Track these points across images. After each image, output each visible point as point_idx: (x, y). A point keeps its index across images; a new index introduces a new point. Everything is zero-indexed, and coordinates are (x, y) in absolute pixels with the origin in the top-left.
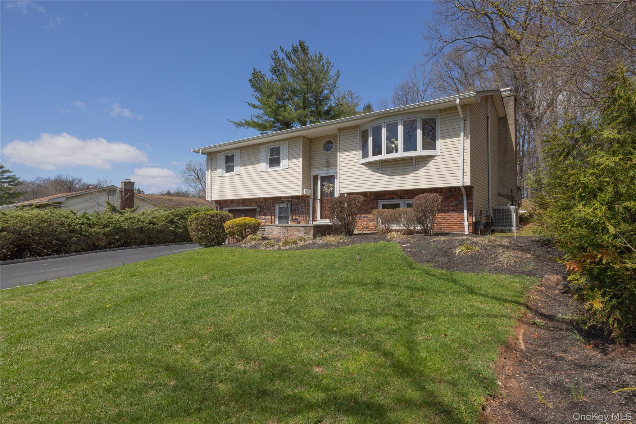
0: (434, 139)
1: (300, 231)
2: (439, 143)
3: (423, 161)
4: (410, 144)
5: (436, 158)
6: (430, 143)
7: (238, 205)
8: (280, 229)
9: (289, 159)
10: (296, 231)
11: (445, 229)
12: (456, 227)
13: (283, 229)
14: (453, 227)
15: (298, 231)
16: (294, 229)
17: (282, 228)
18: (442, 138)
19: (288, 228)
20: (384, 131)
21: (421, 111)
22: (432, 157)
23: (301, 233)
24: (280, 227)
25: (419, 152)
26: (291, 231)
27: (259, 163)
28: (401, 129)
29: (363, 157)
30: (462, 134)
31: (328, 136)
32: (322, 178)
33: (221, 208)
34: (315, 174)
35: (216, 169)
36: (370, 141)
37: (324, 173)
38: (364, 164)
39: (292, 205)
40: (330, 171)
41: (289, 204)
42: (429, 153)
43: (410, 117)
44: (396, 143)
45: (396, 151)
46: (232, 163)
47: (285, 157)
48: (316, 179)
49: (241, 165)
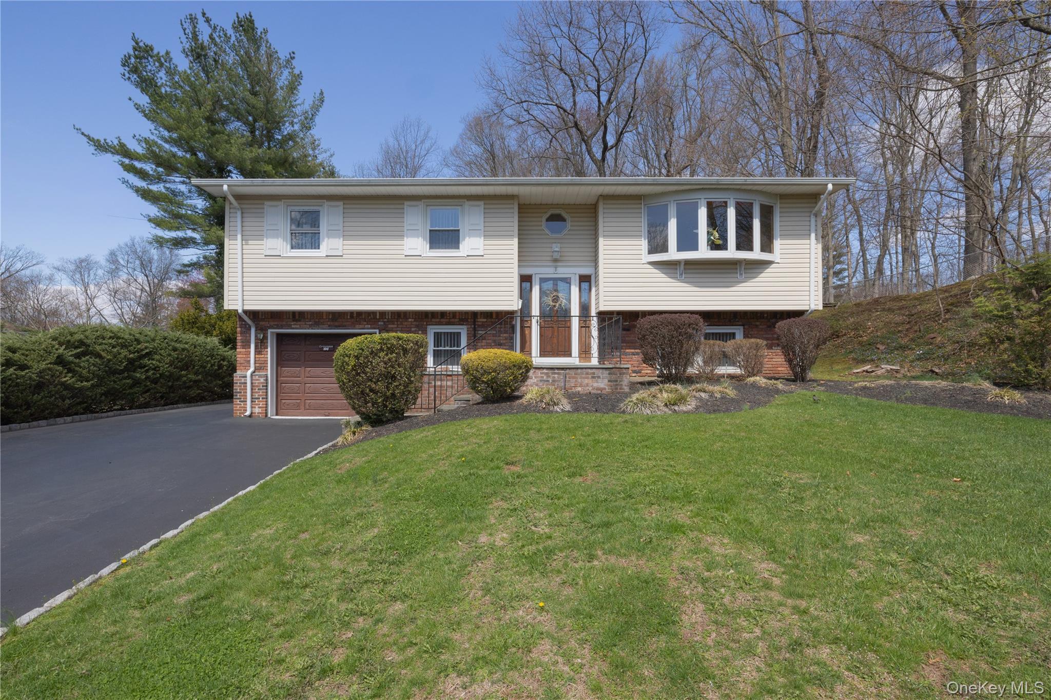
0: (771, 240)
1: (599, 377)
2: (778, 244)
3: (757, 267)
4: (744, 243)
5: (773, 265)
6: (767, 246)
7: (317, 324)
8: (547, 374)
9: (485, 237)
10: (587, 378)
11: (768, 372)
12: (783, 369)
13: (555, 373)
14: (779, 369)
15: (593, 377)
16: (583, 374)
17: (550, 371)
18: (784, 236)
19: (568, 371)
20: (702, 215)
21: (760, 191)
22: (768, 263)
23: (600, 380)
24: (545, 371)
25: (756, 254)
26: (573, 378)
27: (401, 237)
28: (731, 214)
29: (651, 251)
30: (813, 235)
31: (558, 206)
32: (543, 281)
33: (261, 329)
34: (527, 271)
35: (260, 237)
36: (673, 226)
37: (548, 271)
38: (654, 264)
39: (475, 329)
40: (560, 270)
41: (465, 327)
42: (765, 256)
43: (744, 198)
44: (724, 237)
45: (723, 247)
46: (313, 230)
47: (473, 232)
48: (525, 279)
49: (345, 237)
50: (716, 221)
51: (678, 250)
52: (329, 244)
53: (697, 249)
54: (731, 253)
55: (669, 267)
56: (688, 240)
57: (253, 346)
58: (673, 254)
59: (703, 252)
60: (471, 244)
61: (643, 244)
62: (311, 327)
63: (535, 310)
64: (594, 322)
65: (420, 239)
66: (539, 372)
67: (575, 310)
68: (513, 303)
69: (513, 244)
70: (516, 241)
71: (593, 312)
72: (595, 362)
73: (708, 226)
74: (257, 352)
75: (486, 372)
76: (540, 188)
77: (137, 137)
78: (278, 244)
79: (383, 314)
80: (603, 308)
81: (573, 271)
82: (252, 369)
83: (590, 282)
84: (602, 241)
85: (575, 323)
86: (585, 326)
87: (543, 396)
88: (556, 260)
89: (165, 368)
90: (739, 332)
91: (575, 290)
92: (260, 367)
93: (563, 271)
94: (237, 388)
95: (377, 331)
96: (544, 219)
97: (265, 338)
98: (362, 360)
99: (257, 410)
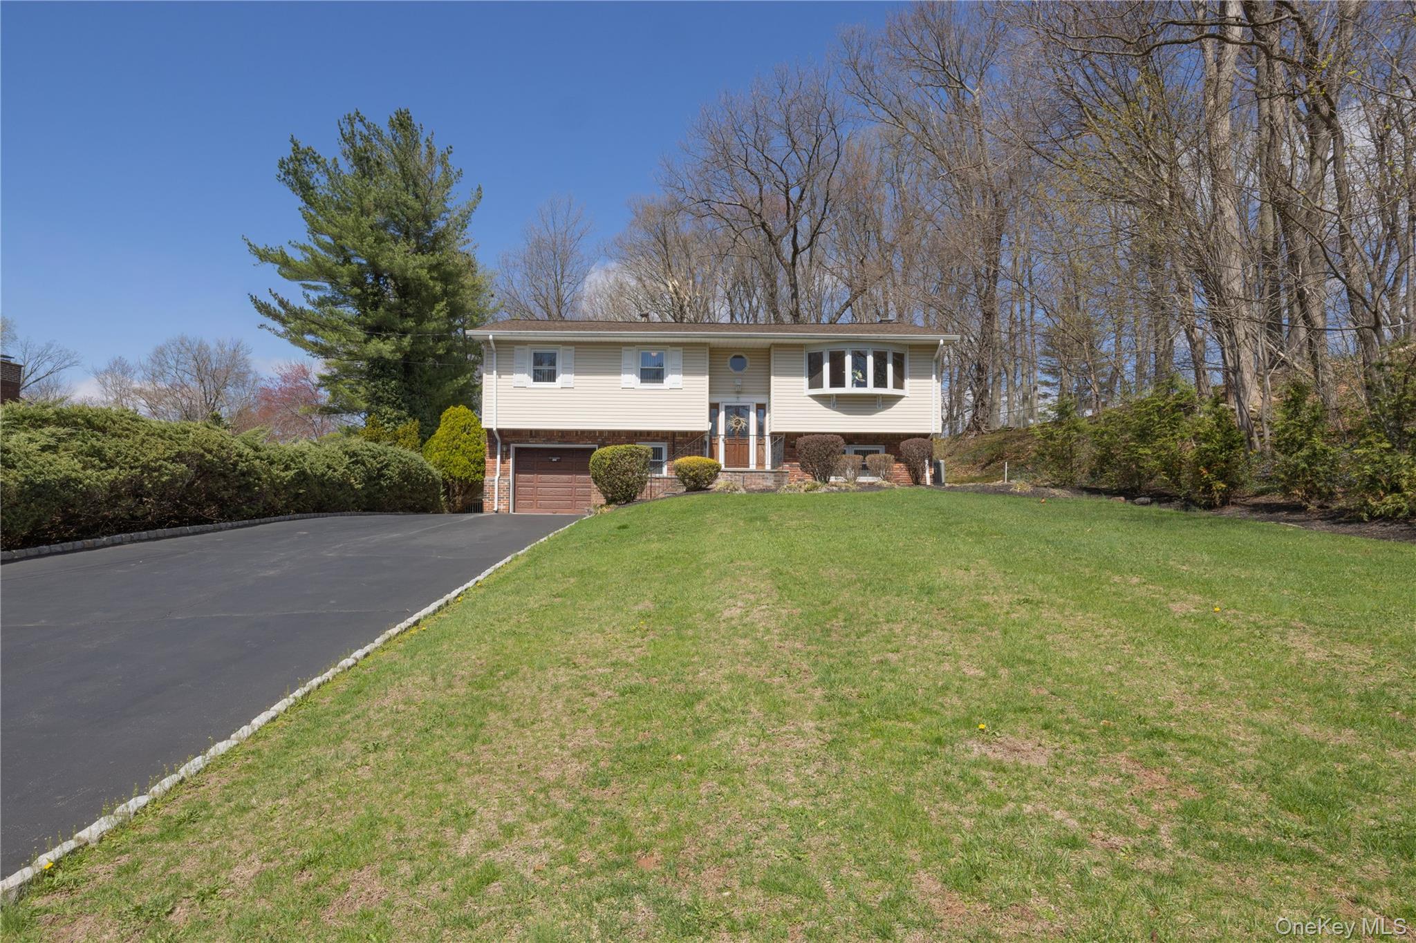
0: (902, 380)
2: (908, 382)
3: (891, 400)
4: (880, 381)
5: (904, 399)
6: (899, 384)
8: (730, 476)
9: (684, 374)
10: (762, 479)
13: (736, 475)
14: (905, 477)
15: (766, 478)
16: (759, 476)
17: (733, 474)
18: (912, 376)
19: (745, 474)
20: (848, 360)
21: (893, 344)
22: (900, 397)
23: (770, 479)
24: (729, 473)
25: (890, 390)
26: (750, 479)
27: (619, 373)
28: (870, 360)
29: (811, 386)
30: (934, 376)
31: (739, 349)
32: (727, 408)
33: (506, 444)
34: (715, 401)
35: (510, 372)
36: (826, 367)
37: (732, 400)
38: (815, 397)
39: (674, 445)
40: (741, 399)
41: (666, 443)
42: (897, 392)
43: (881, 349)
44: (865, 376)
45: (865, 385)
46: (551, 368)
47: (675, 371)
48: (714, 408)
49: (577, 373)
50: (859, 365)
51: (831, 386)
52: (563, 379)
53: (844, 386)
54: (870, 389)
55: (824, 400)
56: (837, 380)
57: (499, 457)
58: (827, 389)
59: (849, 389)
60: (673, 380)
61: (805, 381)
62: (544, 442)
63: (721, 430)
64: (768, 440)
65: (634, 376)
66: (725, 474)
67: (753, 430)
68: (705, 426)
69: (706, 379)
70: (707, 377)
71: (767, 433)
72: (768, 467)
73: (853, 368)
74: (502, 462)
75: (692, 470)
76: (726, 340)
77: (293, 243)
78: (525, 379)
79: (601, 432)
80: (773, 430)
81: (751, 400)
82: (498, 475)
83: (764, 409)
84: (772, 378)
85: (753, 441)
86: (760, 443)
87: (728, 486)
88: (738, 393)
89: (396, 478)
90: (881, 448)
91: (753, 416)
92: (504, 473)
93: (743, 400)
94: (486, 489)
95: (597, 446)
96: (729, 360)
97: (508, 450)
98: (614, 461)
99: (502, 507)
